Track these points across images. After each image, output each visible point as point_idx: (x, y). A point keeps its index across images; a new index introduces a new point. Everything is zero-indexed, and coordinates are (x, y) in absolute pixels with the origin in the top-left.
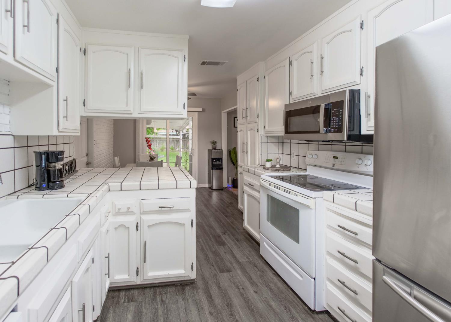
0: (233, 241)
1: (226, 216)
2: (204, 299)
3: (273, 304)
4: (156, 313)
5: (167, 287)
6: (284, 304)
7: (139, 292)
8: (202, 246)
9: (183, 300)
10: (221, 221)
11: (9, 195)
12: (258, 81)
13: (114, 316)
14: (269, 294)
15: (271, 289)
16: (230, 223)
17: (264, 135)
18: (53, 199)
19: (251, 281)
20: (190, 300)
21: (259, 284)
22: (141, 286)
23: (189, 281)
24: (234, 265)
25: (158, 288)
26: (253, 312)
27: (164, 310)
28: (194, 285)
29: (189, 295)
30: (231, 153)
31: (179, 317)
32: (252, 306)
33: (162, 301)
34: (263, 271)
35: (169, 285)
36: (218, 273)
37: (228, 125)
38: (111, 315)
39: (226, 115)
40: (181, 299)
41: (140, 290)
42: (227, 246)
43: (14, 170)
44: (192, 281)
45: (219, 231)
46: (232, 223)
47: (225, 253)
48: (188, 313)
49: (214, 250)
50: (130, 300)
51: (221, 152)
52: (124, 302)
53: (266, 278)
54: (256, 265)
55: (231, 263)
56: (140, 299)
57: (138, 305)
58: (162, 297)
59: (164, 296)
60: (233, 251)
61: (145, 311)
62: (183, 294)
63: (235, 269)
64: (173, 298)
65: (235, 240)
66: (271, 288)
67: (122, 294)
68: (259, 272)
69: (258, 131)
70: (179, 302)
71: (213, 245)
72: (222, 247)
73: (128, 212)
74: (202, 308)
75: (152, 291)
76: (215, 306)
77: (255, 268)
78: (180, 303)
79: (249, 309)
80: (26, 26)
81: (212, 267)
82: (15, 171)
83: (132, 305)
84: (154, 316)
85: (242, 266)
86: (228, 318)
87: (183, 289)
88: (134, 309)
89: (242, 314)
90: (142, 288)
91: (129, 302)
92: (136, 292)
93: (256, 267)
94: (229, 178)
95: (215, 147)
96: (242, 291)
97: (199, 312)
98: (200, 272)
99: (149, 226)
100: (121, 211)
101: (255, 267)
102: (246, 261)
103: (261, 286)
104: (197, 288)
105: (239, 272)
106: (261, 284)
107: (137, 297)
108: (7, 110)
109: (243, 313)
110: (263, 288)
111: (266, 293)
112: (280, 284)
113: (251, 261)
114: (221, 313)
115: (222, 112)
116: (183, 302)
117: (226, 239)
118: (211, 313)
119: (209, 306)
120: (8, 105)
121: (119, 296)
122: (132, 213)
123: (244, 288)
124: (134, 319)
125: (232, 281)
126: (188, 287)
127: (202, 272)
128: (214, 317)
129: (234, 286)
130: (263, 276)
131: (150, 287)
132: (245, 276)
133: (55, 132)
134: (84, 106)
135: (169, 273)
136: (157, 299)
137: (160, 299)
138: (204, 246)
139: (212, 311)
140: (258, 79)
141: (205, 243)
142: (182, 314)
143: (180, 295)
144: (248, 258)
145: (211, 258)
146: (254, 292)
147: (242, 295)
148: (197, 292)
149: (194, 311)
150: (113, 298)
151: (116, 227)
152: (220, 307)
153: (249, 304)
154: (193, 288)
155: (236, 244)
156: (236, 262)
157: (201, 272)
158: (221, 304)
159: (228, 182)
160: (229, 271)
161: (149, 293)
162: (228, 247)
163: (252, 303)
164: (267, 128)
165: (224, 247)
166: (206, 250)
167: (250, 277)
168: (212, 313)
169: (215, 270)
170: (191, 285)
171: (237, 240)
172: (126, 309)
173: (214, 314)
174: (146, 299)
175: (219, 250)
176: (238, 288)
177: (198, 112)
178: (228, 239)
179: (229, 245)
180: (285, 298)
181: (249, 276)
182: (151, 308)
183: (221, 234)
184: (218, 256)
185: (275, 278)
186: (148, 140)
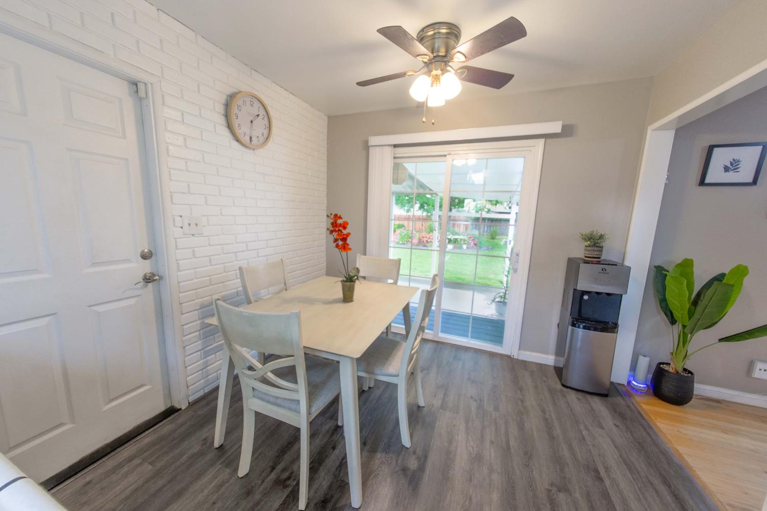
30: (668, 281)
37: (667, 179)
39: (669, 137)
51: (622, 273)
94: (641, 358)
95: (595, 254)
115: (650, 130)
159: (634, 367)
177: (546, 136)
186: (339, 221)
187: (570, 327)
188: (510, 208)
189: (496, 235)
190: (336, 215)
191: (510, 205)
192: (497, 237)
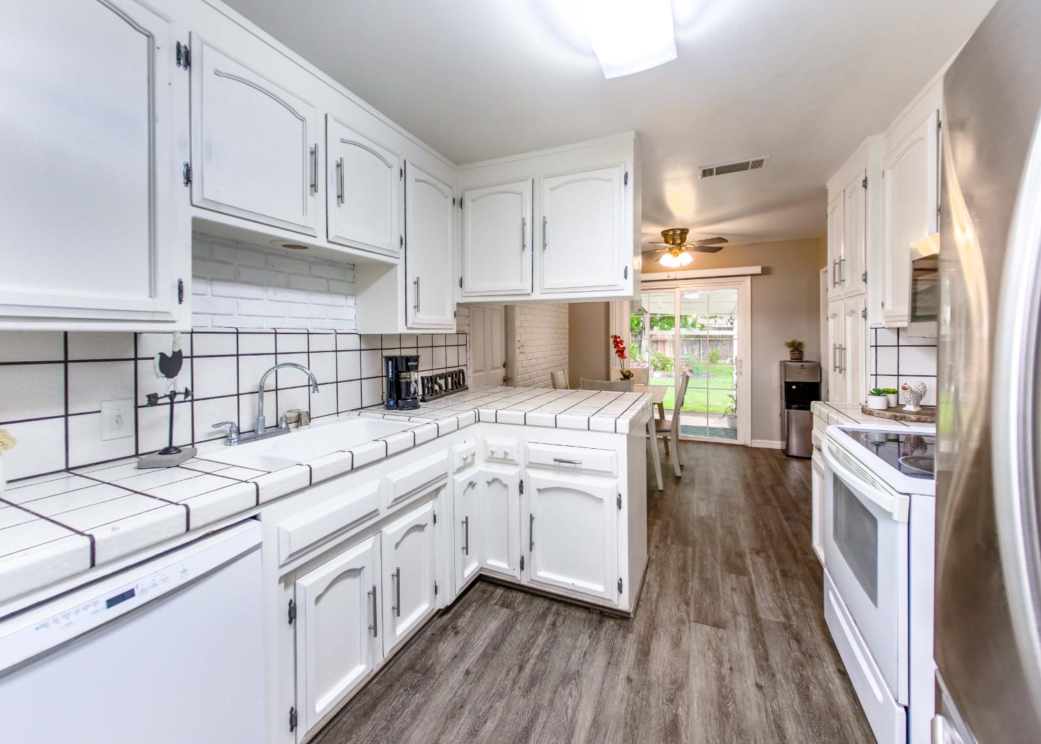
0: (770, 571)
1: (788, 519)
2: (629, 652)
3: (790, 727)
4: (533, 638)
5: (573, 608)
6: (825, 741)
7: (524, 598)
8: (685, 562)
9: (590, 637)
10: (765, 525)
11: (352, 410)
12: (865, 186)
13: (471, 617)
14: (793, 705)
15: (805, 696)
16: (790, 534)
17: (883, 325)
18: (395, 422)
19: (764, 663)
20: (603, 643)
21: (779, 676)
22: (532, 591)
23: (617, 613)
24: (738, 619)
25: (558, 604)
26: (725, 719)
27: (549, 639)
28: (625, 623)
29: (605, 634)
31: (566, 660)
32: (731, 708)
33: (554, 625)
34: (810, 656)
35: (577, 606)
36: (689, 621)
38: (470, 613)
40: (587, 636)
41: (528, 596)
42: (746, 579)
43: (361, 379)
44: (625, 615)
45: (746, 544)
46: (795, 535)
47: (733, 589)
48: (587, 660)
49: (709, 576)
50: (506, 604)
51: (814, 368)
52: (496, 604)
53: (810, 673)
54: (799, 637)
55: (735, 613)
56: (521, 608)
57: (513, 616)
58: (556, 620)
59: (561, 619)
60: (756, 593)
61: (518, 627)
62: (596, 629)
63: (736, 627)
64: (574, 628)
65: (778, 573)
66: (808, 696)
67: (500, 591)
68: (798, 654)
69: (865, 317)
70: (580, 639)
71: (714, 568)
72: (734, 576)
73: (506, 460)
74: (617, 664)
75: (546, 604)
76: (646, 672)
77: (793, 643)
78: (582, 640)
79: (720, 709)
80: (340, 197)
81: (683, 607)
82: (363, 381)
83: (505, 612)
84: (528, 641)
85: (761, 627)
86: (660, 702)
87: (601, 622)
88: (504, 619)
89: (696, 709)
90: (533, 594)
91: (503, 606)
92: (520, 596)
93: (798, 641)
95: (798, 356)
96: (725, 671)
97: (608, 667)
98: (651, 605)
99: (539, 490)
100: (495, 456)
101: (795, 643)
102: (778, 620)
103: (783, 681)
104: (628, 630)
105: (743, 635)
106: (787, 678)
107: (518, 604)
108: (351, 301)
109: (698, 710)
110: (785, 687)
111: (788, 698)
112: (842, 699)
113: (790, 626)
114: (649, 689)
115: (822, 270)
116: (588, 642)
117: (754, 564)
118: (629, 680)
119: (632, 667)
120: (353, 295)
121: (493, 593)
122: (512, 463)
123: (734, 667)
124: (497, 631)
125: (714, 646)
126: (612, 623)
127: (656, 608)
128: (631, 689)
129: (711, 656)
130: (802, 665)
131: (545, 598)
132: (755, 648)
133: (402, 329)
134: (461, 287)
135: (575, 584)
136: (546, 619)
137: (552, 621)
138: (690, 563)
139: (633, 676)
140: (865, 181)
141: (697, 558)
142: (574, 658)
143: (589, 628)
144: (787, 616)
145: (692, 591)
146: (755, 685)
147: (720, 678)
148: (624, 637)
149: (599, 661)
150: (484, 592)
151: (490, 480)
152: (655, 679)
153: (728, 700)
154: (620, 627)
155: (774, 580)
156: (749, 614)
157: (653, 607)
158: (660, 674)
160: (718, 625)
161: (540, 604)
162: (750, 581)
163: (734, 702)
164: (888, 306)
165: (737, 578)
166: (690, 572)
167: (767, 654)
168: (632, 680)
169: (688, 614)
170: (619, 621)
171: (784, 574)
172: (494, 614)
173: (634, 684)
174: (529, 611)
175: (720, 581)
176: (720, 663)
177: (752, 275)
178: (760, 566)
179: (753, 577)
180: (835, 730)
181: (766, 651)
182: (530, 627)
183: (747, 551)
184: (711, 590)
185: (837, 681)
186: (618, 340)
187: (786, 410)
188: (732, 323)
189: (717, 359)
190: (616, 336)
191: (732, 321)
192: (719, 361)
